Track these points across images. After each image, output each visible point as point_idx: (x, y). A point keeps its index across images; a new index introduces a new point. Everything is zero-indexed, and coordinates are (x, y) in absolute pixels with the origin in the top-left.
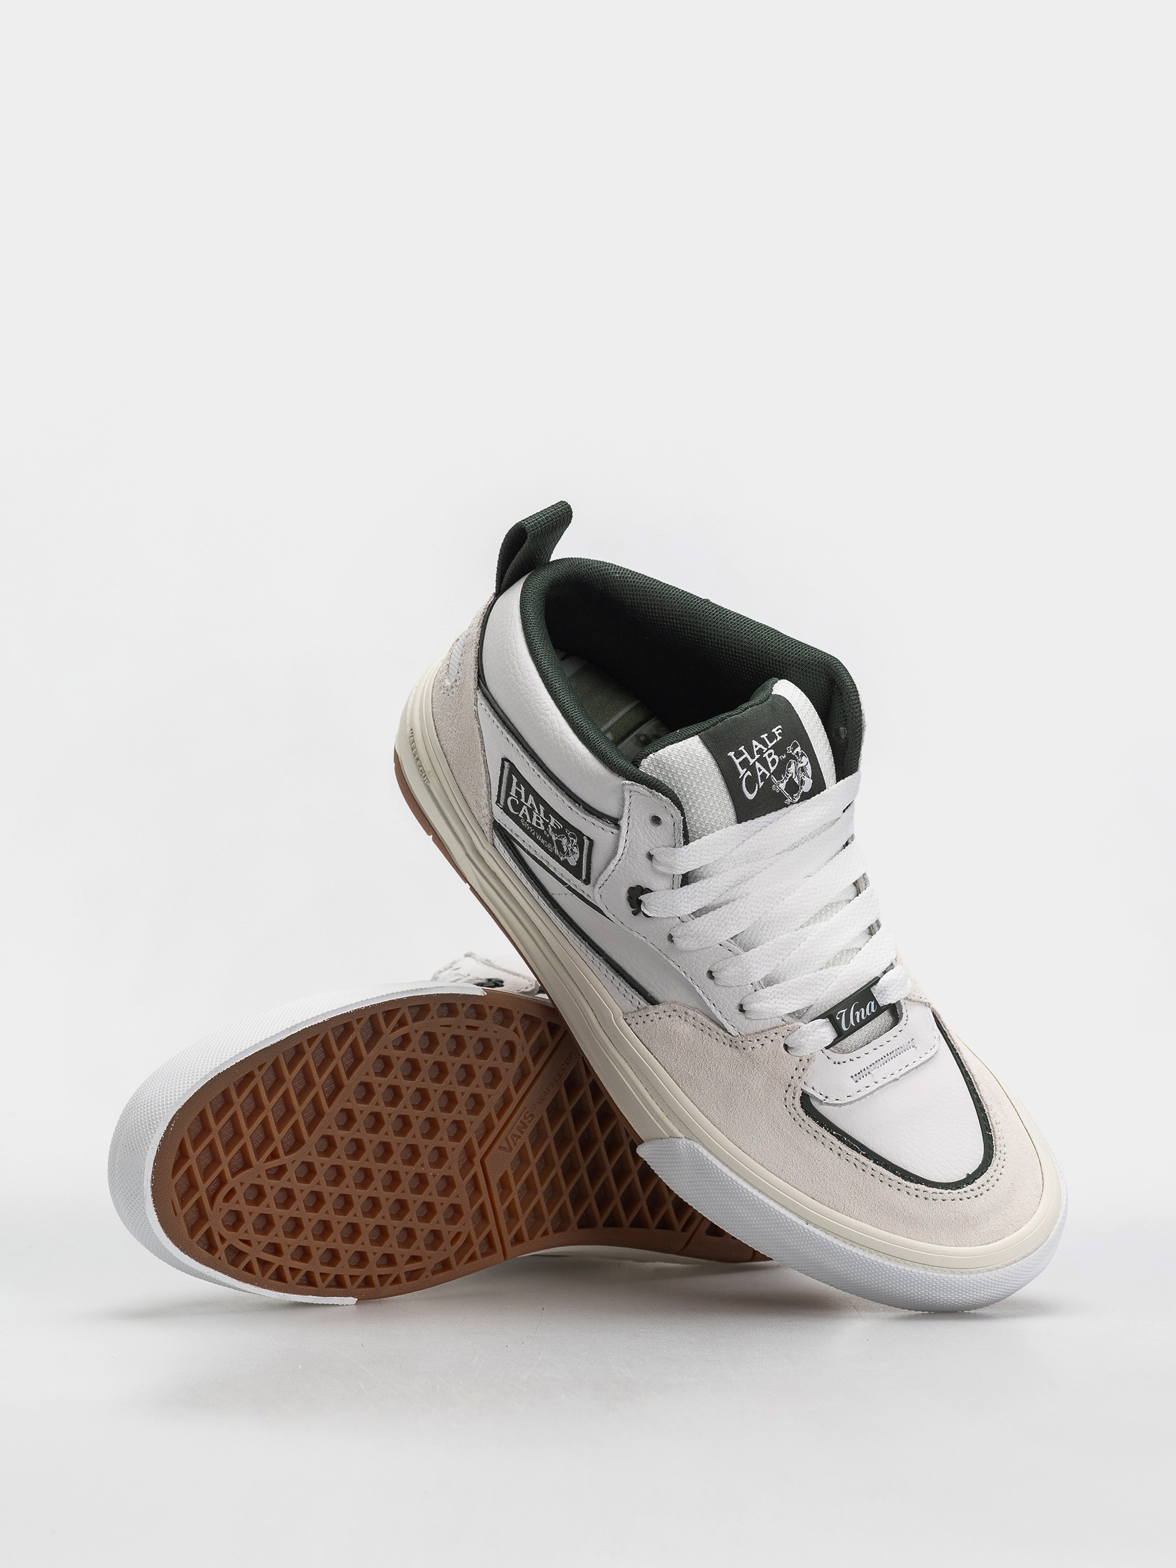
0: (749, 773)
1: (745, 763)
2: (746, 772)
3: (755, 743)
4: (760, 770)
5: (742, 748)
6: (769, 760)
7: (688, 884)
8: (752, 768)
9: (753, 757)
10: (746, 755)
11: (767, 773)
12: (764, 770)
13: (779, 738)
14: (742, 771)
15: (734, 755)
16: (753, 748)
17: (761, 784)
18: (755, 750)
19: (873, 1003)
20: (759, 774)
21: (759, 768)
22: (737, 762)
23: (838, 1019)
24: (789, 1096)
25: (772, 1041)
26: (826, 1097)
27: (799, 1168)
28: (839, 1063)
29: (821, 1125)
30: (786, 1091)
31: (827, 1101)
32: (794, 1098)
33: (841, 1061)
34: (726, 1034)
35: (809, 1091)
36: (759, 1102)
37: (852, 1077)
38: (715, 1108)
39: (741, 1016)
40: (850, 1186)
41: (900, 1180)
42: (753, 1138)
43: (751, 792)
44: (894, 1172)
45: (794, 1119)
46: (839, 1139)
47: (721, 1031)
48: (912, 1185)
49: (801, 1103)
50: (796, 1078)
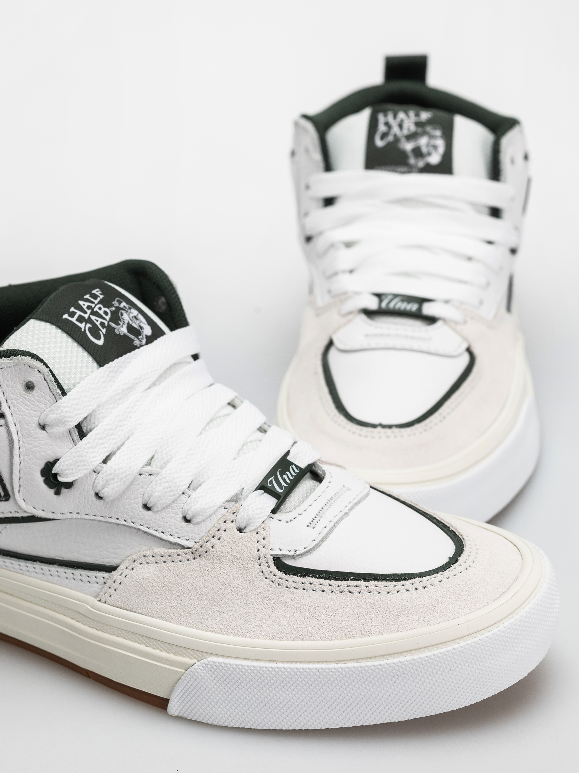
0: (89, 325)
1: (81, 319)
2: (86, 324)
3: (81, 303)
4: (97, 321)
5: (72, 309)
6: (101, 312)
7: (85, 436)
8: (89, 321)
9: (86, 313)
10: (79, 313)
11: (104, 321)
12: (100, 320)
13: (102, 297)
14: (82, 326)
15: (69, 316)
16: (82, 307)
17: (104, 331)
18: (85, 307)
19: (294, 466)
20: (98, 324)
21: (95, 319)
22: (74, 320)
23: (270, 485)
24: (264, 567)
25: (225, 531)
26: (295, 551)
27: (305, 623)
28: (291, 521)
29: (304, 576)
30: (260, 565)
31: (298, 553)
32: (269, 567)
33: (292, 519)
34: (186, 550)
35: (277, 552)
36: (242, 588)
37: (308, 526)
38: (210, 619)
39: (190, 525)
40: (356, 612)
41: (394, 583)
42: (253, 622)
43: (99, 338)
44: (386, 580)
45: (279, 585)
46: (325, 578)
47: (180, 551)
48: (408, 582)
49: (278, 568)
50: (261, 549)
